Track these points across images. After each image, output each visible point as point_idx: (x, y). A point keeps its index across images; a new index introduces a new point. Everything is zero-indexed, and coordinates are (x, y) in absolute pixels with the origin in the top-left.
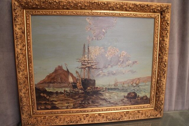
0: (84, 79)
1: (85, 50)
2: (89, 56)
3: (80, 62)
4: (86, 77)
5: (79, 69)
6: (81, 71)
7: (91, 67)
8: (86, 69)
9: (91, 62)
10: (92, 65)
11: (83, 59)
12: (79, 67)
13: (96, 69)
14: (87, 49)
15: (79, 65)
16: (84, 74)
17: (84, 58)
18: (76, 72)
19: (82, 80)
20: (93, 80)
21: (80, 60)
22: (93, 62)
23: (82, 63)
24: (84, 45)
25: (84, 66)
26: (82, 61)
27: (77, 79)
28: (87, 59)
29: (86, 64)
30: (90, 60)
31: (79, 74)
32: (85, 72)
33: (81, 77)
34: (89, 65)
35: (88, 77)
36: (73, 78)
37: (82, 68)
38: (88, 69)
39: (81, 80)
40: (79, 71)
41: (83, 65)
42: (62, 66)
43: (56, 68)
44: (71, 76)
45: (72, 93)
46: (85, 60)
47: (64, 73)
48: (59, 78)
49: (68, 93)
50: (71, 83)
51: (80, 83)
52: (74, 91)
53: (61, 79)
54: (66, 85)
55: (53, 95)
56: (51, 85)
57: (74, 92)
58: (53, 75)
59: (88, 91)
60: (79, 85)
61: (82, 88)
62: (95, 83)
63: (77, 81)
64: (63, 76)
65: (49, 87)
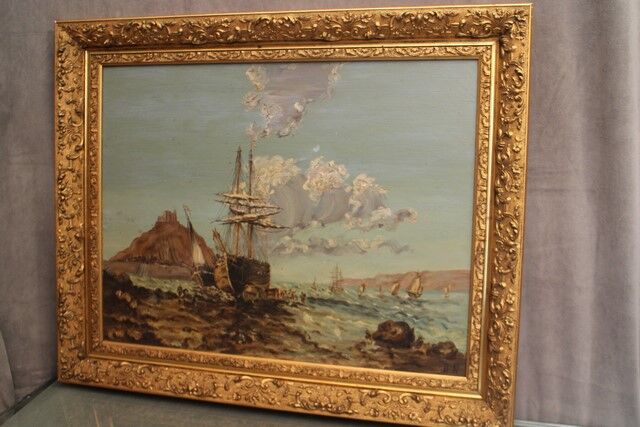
0: (237, 259)
1: (240, 166)
2: (253, 186)
3: (225, 204)
4: (243, 253)
5: (223, 224)
6: (229, 230)
7: (256, 222)
8: (242, 228)
9: (258, 204)
10: (262, 214)
11: (235, 195)
12: (223, 220)
13: (271, 230)
14: (248, 164)
15: (223, 212)
16: (236, 243)
17: (237, 192)
18: (214, 235)
19: (230, 261)
20: (262, 264)
21: (226, 196)
22: (263, 207)
23: (232, 206)
24: (239, 152)
25: (237, 217)
26: (232, 202)
27: (214, 257)
28: (244, 195)
29: (243, 211)
30: (256, 199)
31: (221, 241)
32: (241, 237)
33: (228, 252)
34: (250, 213)
35: (248, 254)
36: (203, 253)
37: (231, 224)
38: (248, 226)
39: (228, 259)
40: (222, 230)
41: (234, 213)
42: (175, 214)
43: (159, 218)
44: (200, 246)
45: (201, 298)
46: (240, 199)
47: (179, 234)
48: (167, 250)
49: (189, 296)
50: (197, 267)
51: (224, 270)
52: (205, 292)
53: (173, 250)
54: (185, 271)
55: (148, 298)
56: (145, 266)
57: (206, 297)
58: (152, 238)
59: (246, 300)
60: (221, 276)
61: (229, 287)
62: (269, 276)
63: (215, 264)
64: (177, 243)
65: (138, 272)
